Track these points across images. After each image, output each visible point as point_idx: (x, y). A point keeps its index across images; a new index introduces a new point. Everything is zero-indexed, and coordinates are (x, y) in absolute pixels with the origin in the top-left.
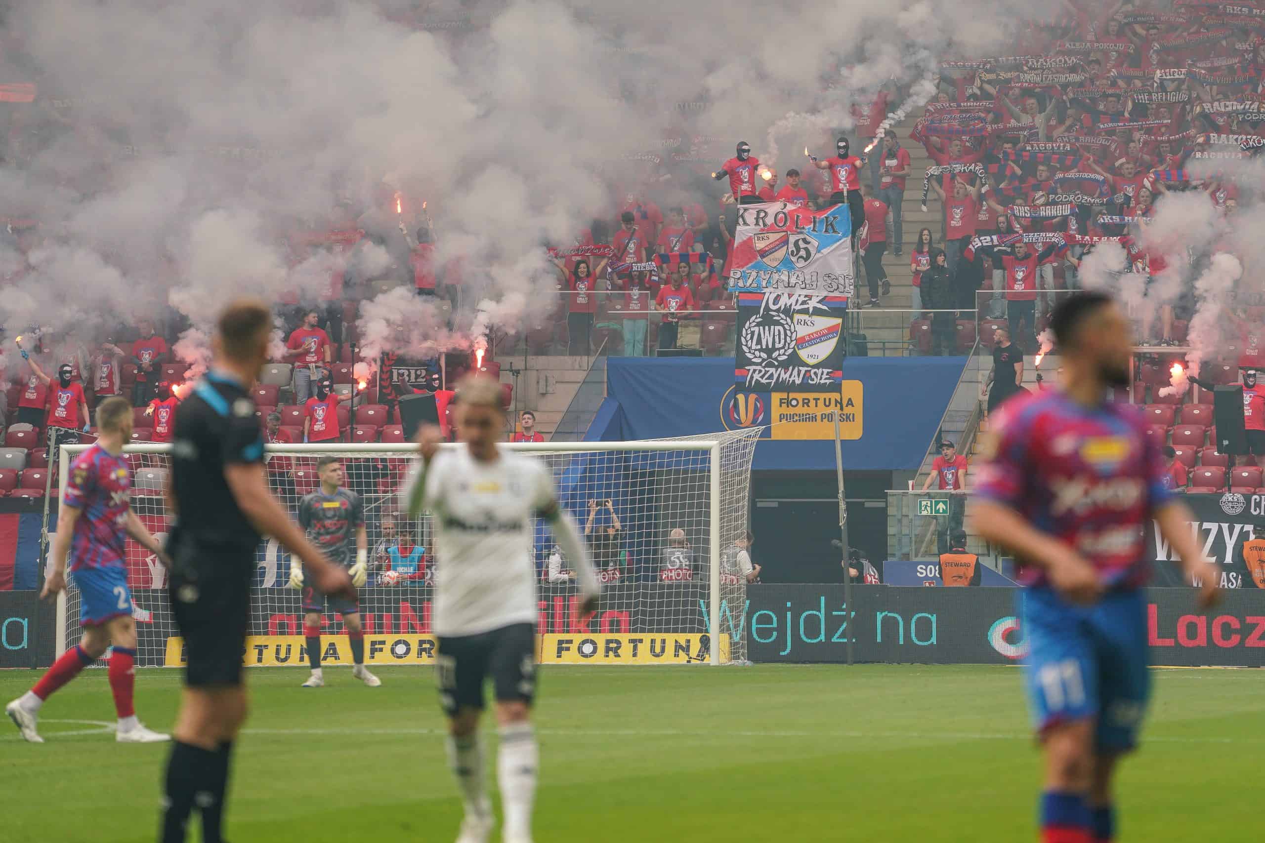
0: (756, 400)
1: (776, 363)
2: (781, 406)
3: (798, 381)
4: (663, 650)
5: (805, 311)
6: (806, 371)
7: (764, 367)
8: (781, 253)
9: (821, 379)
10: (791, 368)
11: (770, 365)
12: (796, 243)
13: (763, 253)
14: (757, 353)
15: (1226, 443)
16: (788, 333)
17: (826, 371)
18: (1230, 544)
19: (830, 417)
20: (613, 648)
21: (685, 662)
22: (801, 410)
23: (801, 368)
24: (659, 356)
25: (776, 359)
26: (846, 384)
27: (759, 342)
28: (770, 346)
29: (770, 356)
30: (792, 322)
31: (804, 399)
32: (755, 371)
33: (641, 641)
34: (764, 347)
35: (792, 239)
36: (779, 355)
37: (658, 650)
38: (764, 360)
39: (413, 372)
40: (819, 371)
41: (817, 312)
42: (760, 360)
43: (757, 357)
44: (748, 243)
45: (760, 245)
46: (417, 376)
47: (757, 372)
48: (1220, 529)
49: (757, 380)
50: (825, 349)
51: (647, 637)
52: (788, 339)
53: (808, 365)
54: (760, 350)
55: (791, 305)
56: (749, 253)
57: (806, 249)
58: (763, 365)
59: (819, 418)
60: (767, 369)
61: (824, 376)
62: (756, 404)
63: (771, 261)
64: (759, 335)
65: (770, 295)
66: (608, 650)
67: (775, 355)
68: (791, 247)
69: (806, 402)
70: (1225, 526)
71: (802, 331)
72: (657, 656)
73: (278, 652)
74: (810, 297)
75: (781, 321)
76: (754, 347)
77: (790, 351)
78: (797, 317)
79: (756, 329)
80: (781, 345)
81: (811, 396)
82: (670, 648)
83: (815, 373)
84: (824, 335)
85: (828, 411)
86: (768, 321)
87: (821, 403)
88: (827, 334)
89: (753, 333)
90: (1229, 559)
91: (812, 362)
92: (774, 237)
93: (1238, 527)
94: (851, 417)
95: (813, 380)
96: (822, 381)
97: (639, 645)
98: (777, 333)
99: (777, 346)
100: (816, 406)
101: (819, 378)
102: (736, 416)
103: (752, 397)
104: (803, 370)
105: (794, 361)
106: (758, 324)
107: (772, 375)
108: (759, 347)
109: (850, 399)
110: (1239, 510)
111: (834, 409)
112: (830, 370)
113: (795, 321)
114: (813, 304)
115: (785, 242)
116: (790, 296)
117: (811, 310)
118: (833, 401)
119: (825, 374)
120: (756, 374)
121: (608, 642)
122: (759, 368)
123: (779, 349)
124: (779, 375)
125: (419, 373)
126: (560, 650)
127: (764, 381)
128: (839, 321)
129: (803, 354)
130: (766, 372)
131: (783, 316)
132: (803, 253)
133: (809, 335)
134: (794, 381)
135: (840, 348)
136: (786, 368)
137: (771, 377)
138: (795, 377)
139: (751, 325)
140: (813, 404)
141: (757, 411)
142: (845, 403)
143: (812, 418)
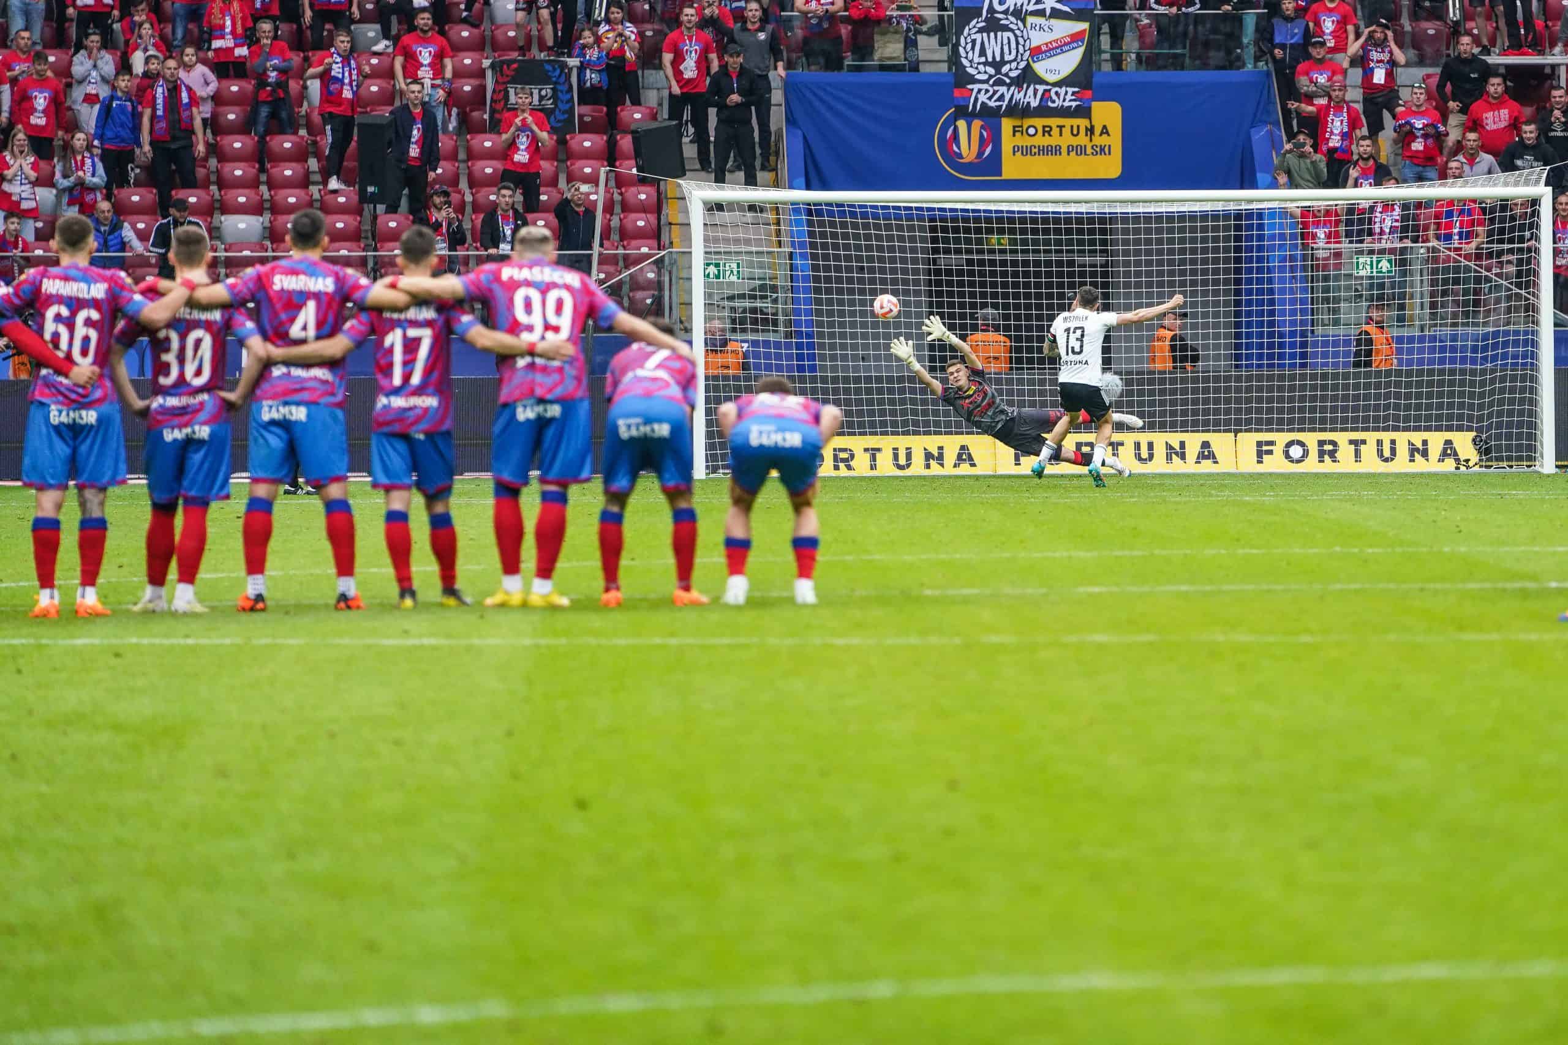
0: (982, 127)
1: (1008, 81)
2: (1014, 135)
3: (1035, 103)
4: (1393, 451)
5: (1041, 13)
6: (1045, 91)
7: (992, 86)
9: (1064, 100)
10: (1025, 86)
11: (999, 83)
14: (981, 67)
16: (1021, 40)
17: (1070, 90)
19: (1081, 150)
20: (1328, 451)
21: (1453, 469)
22: (1041, 141)
23: (1037, 87)
24: (849, 71)
25: (1006, 75)
26: (1096, 106)
27: (983, 53)
28: (998, 59)
29: (998, 72)
30: (1025, 26)
31: (1044, 127)
32: (980, 91)
33: (1364, 442)
34: (990, 59)
36: (1011, 70)
37: (1387, 453)
38: (991, 77)
39: (536, 92)
40: (1062, 91)
41: (1056, 14)
42: (985, 77)
43: (983, 73)
46: (541, 98)
47: (983, 92)
49: (983, 103)
50: (1068, 62)
51: (1372, 437)
52: (1021, 48)
53: (1047, 83)
54: (985, 64)
55: (1022, 5)
58: (991, 82)
59: (1064, 151)
60: (996, 88)
61: (1069, 97)
62: (981, 134)
64: (983, 43)
66: (1321, 454)
67: (1005, 69)
69: (1047, 131)
71: (1037, 39)
72: (1386, 460)
73: (896, 457)
75: (1011, 26)
76: (976, 60)
77: (1022, 65)
78: (1030, 20)
79: (978, 37)
80: (1012, 57)
81: (1053, 122)
82: (1403, 450)
83: (1057, 93)
84: (1066, 44)
85: (1075, 141)
86: (993, 26)
87: (1066, 132)
88: (1069, 43)
89: (974, 42)
91: (1052, 78)
94: (1106, 149)
95: (1054, 102)
96: (1066, 104)
97: (1363, 447)
98: (1005, 41)
99: (1007, 58)
100: (1061, 135)
101: (1062, 98)
102: (955, 148)
103: (977, 124)
104: (1041, 88)
105: (1027, 77)
106: (981, 31)
107: (1002, 95)
108: (983, 59)
109: (1105, 127)
111: (1082, 139)
112: (1076, 89)
113: (1029, 26)
114: (1050, 3)
117: (1048, 12)
118: (1083, 131)
119: (1070, 93)
120: (981, 95)
121: (1321, 443)
122: (985, 86)
123: (1010, 62)
124: (1013, 95)
125: (543, 93)
126: (1260, 454)
127: (992, 104)
128: (1084, 26)
129: (1040, 68)
130: (995, 92)
131: (1013, 19)
133: (1046, 44)
134: (1029, 103)
135: (1087, 59)
136: (1020, 86)
137: (1001, 98)
138: (1031, 97)
139: (972, 31)
140: (1055, 131)
141: (983, 143)
142: (1098, 131)
143: (1055, 150)
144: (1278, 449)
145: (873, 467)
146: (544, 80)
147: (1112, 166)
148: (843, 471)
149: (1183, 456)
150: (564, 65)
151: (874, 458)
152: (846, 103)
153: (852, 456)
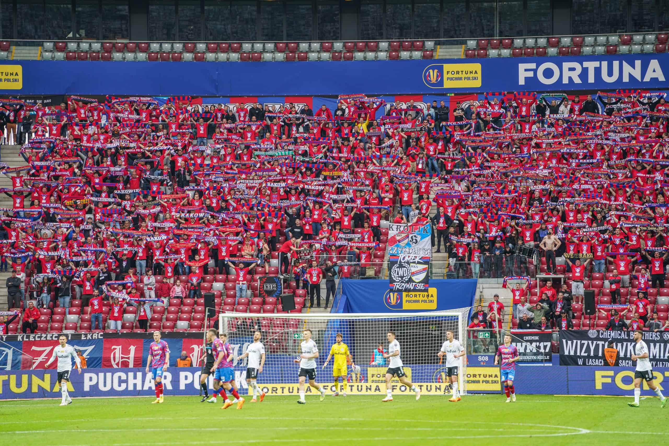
1: (405, 282)
3: (412, 288)
4: (431, 389)
5: (414, 262)
7: (400, 283)
8: (406, 241)
10: (410, 283)
11: (402, 282)
12: (412, 237)
13: (399, 241)
15: (588, 311)
16: (408, 270)
17: (422, 284)
18: (592, 348)
19: (425, 301)
22: (414, 299)
24: (361, 279)
25: (404, 280)
26: (430, 289)
27: (398, 274)
28: (402, 275)
29: (402, 279)
34: (400, 276)
35: (410, 236)
36: (406, 278)
37: (429, 389)
38: (400, 280)
39: (271, 285)
40: (420, 284)
41: (419, 263)
43: (398, 279)
44: (394, 237)
45: (398, 238)
46: (273, 287)
48: (588, 343)
49: (398, 288)
50: (422, 276)
51: (425, 384)
52: (408, 273)
55: (409, 260)
56: (394, 241)
57: (416, 240)
61: (422, 286)
62: (397, 297)
63: (403, 244)
64: (398, 271)
65: (401, 256)
67: (404, 278)
68: (410, 239)
69: (416, 296)
70: (590, 342)
71: (413, 270)
72: (429, 391)
73: (289, 389)
74: (416, 257)
75: (406, 266)
76: (396, 276)
77: (409, 277)
78: (411, 264)
81: (417, 293)
82: (434, 388)
83: (418, 285)
84: (421, 271)
85: (423, 299)
86: (401, 266)
87: (421, 296)
88: (423, 271)
89: (395, 271)
90: (592, 354)
91: (417, 281)
92: (403, 235)
93: (595, 342)
95: (418, 287)
96: (421, 288)
98: (404, 270)
99: (405, 275)
101: (420, 286)
102: (390, 301)
103: (396, 294)
104: (414, 284)
105: (410, 280)
106: (397, 268)
108: (398, 276)
110: (595, 336)
111: (426, 298)
112: (424, 284)
113: (411, 266)
114: (417, 260)
115: (407, 237)
116: (409, 257)
117: (416, 262)
120: (397, 286)
122: (398, 283)
124: (406, 286)
126: (393, 389)
127: (400, 288)
128: (427, 266)
129: (414, 278)
130: (401, 285)
131: (406, 264)
132: (414, 241)
133: (416, 271)
134: (410, 288)
135: (427, 276)
136: (408, 283)
137: (403, 286)
138: (411, 286)
139: (395, 268)
140: (418, 296)
141: (397, 299)
142: (430, 296)
143: (418, 301)
144: (398, 388)
145: (283, 393)
146: (274, 282)
147: (434, 306)
148: (274, 394)
149: (370, 389)
150: (279, 278)
151: (283, 390)
152: (358, 288)
153: (277, 390)
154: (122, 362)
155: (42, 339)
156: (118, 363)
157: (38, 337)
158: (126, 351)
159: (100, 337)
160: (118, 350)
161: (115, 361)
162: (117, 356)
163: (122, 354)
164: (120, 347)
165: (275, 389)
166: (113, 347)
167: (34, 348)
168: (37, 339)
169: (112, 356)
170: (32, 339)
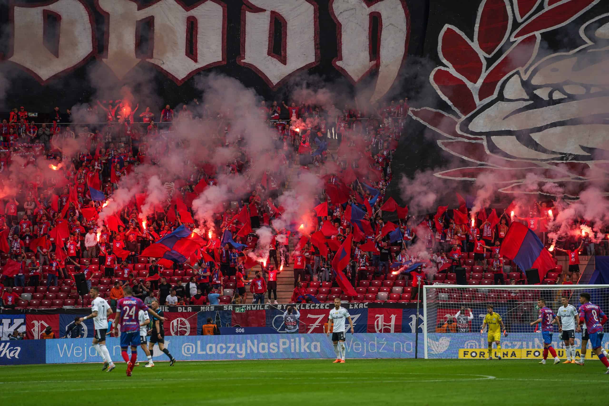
154: (384, 329)
155: (316, 308)
156: (381, 329)
157: (313, 306)
158: (387, 320)
159: (365, 307)
160: (381, 318)
161: (378, 328)
162: (380, 323)
163: (384, 322)
164: (383, 315)
165: (482, 354)
166: (377, 316)
167: (309, 316)
168: (312, 308)
169: (376, 323)
170: (307, 308)
